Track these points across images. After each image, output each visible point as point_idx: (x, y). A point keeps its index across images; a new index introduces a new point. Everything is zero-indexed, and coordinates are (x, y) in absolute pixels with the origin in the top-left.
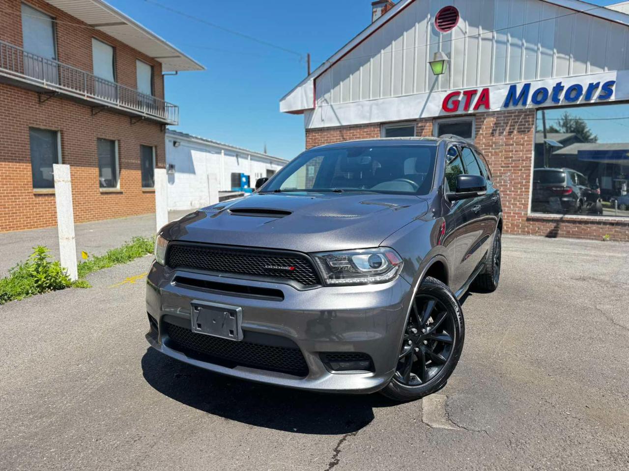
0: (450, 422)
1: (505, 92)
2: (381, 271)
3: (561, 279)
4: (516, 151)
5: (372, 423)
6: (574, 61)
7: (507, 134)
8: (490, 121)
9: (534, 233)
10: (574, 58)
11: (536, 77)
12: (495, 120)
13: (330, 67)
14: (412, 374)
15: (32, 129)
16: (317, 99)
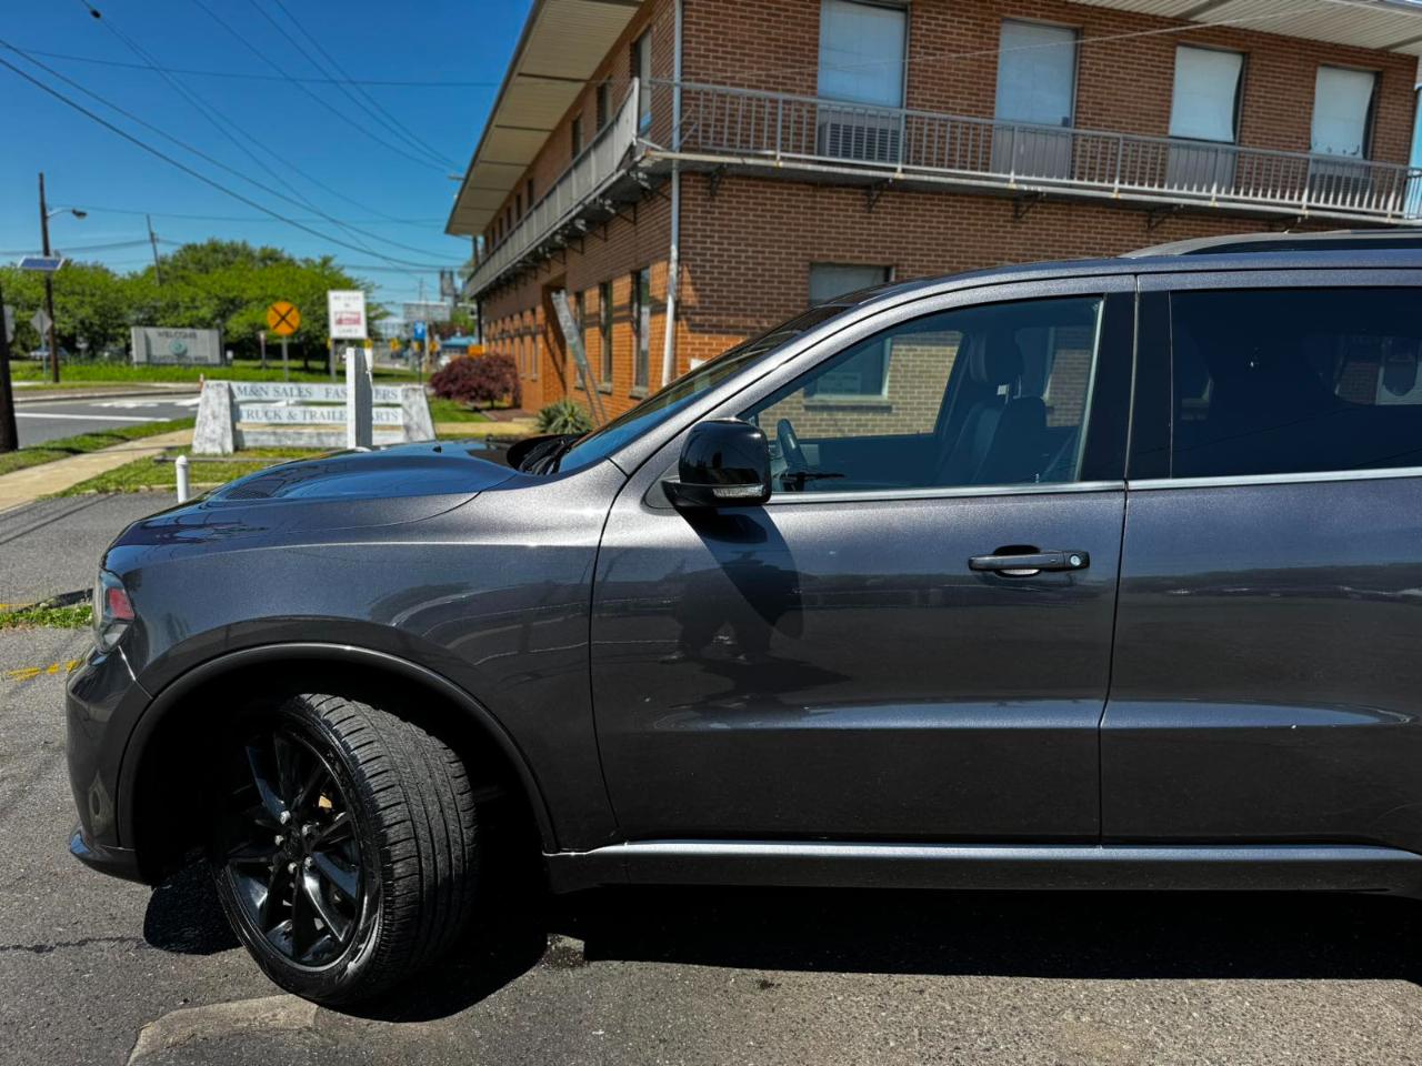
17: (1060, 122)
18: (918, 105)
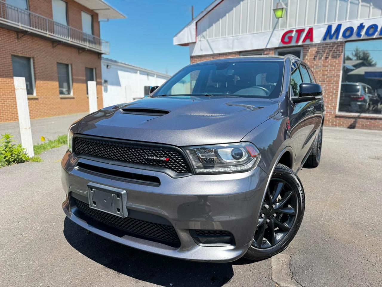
0: (294, 281)
1: (324, 30)
2: (242, 162)
3: (362, 158)
4: (330, 71)
5: (232, 280)
6: (373, 8)
7: (324, 59)
8: (313, 50)
9: (340, 125)
10: (374, 5)
11: (346, 19)
12: (316, 49)
13: (207, 14)
14: (264, 239)
15: (13, 56)
16: (198, 35)
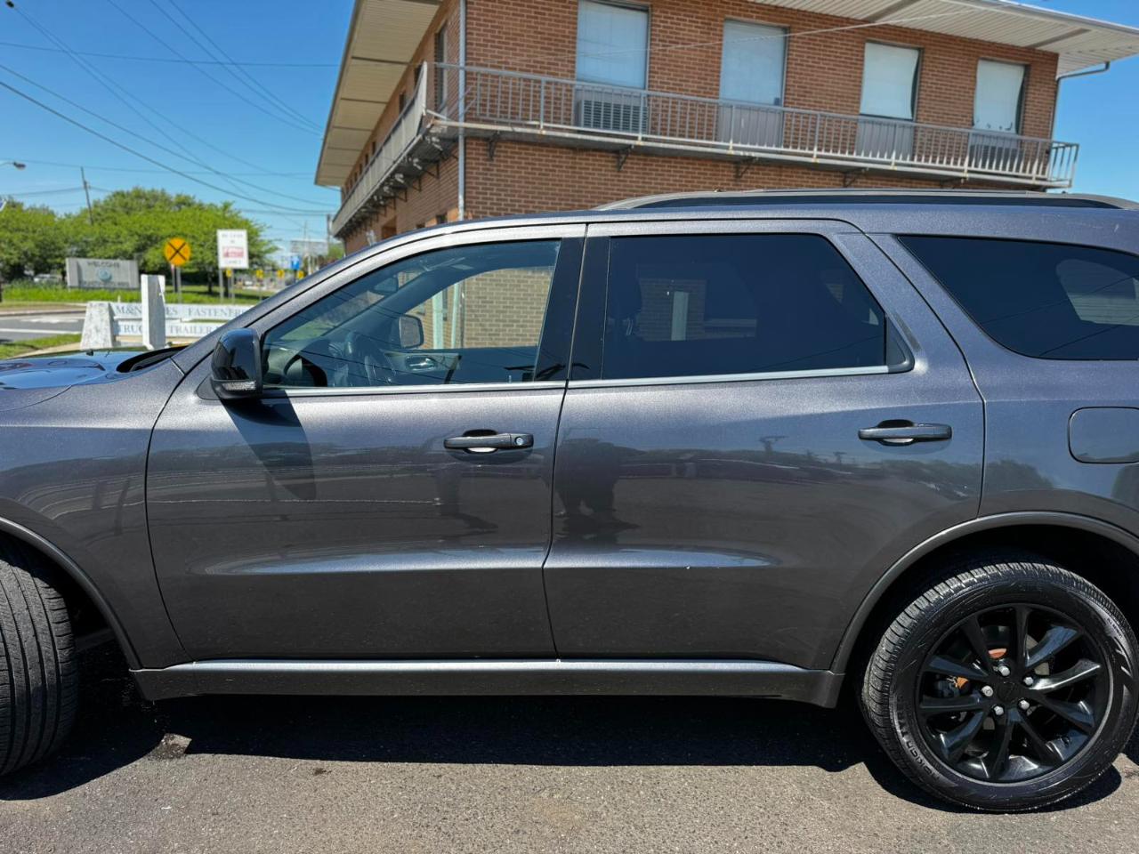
17: (772, 101)
18: (658, 87)
